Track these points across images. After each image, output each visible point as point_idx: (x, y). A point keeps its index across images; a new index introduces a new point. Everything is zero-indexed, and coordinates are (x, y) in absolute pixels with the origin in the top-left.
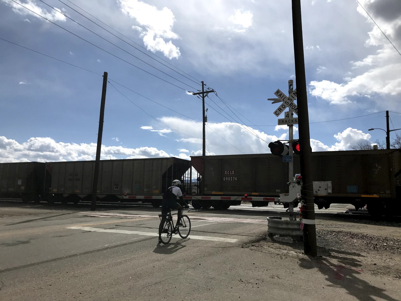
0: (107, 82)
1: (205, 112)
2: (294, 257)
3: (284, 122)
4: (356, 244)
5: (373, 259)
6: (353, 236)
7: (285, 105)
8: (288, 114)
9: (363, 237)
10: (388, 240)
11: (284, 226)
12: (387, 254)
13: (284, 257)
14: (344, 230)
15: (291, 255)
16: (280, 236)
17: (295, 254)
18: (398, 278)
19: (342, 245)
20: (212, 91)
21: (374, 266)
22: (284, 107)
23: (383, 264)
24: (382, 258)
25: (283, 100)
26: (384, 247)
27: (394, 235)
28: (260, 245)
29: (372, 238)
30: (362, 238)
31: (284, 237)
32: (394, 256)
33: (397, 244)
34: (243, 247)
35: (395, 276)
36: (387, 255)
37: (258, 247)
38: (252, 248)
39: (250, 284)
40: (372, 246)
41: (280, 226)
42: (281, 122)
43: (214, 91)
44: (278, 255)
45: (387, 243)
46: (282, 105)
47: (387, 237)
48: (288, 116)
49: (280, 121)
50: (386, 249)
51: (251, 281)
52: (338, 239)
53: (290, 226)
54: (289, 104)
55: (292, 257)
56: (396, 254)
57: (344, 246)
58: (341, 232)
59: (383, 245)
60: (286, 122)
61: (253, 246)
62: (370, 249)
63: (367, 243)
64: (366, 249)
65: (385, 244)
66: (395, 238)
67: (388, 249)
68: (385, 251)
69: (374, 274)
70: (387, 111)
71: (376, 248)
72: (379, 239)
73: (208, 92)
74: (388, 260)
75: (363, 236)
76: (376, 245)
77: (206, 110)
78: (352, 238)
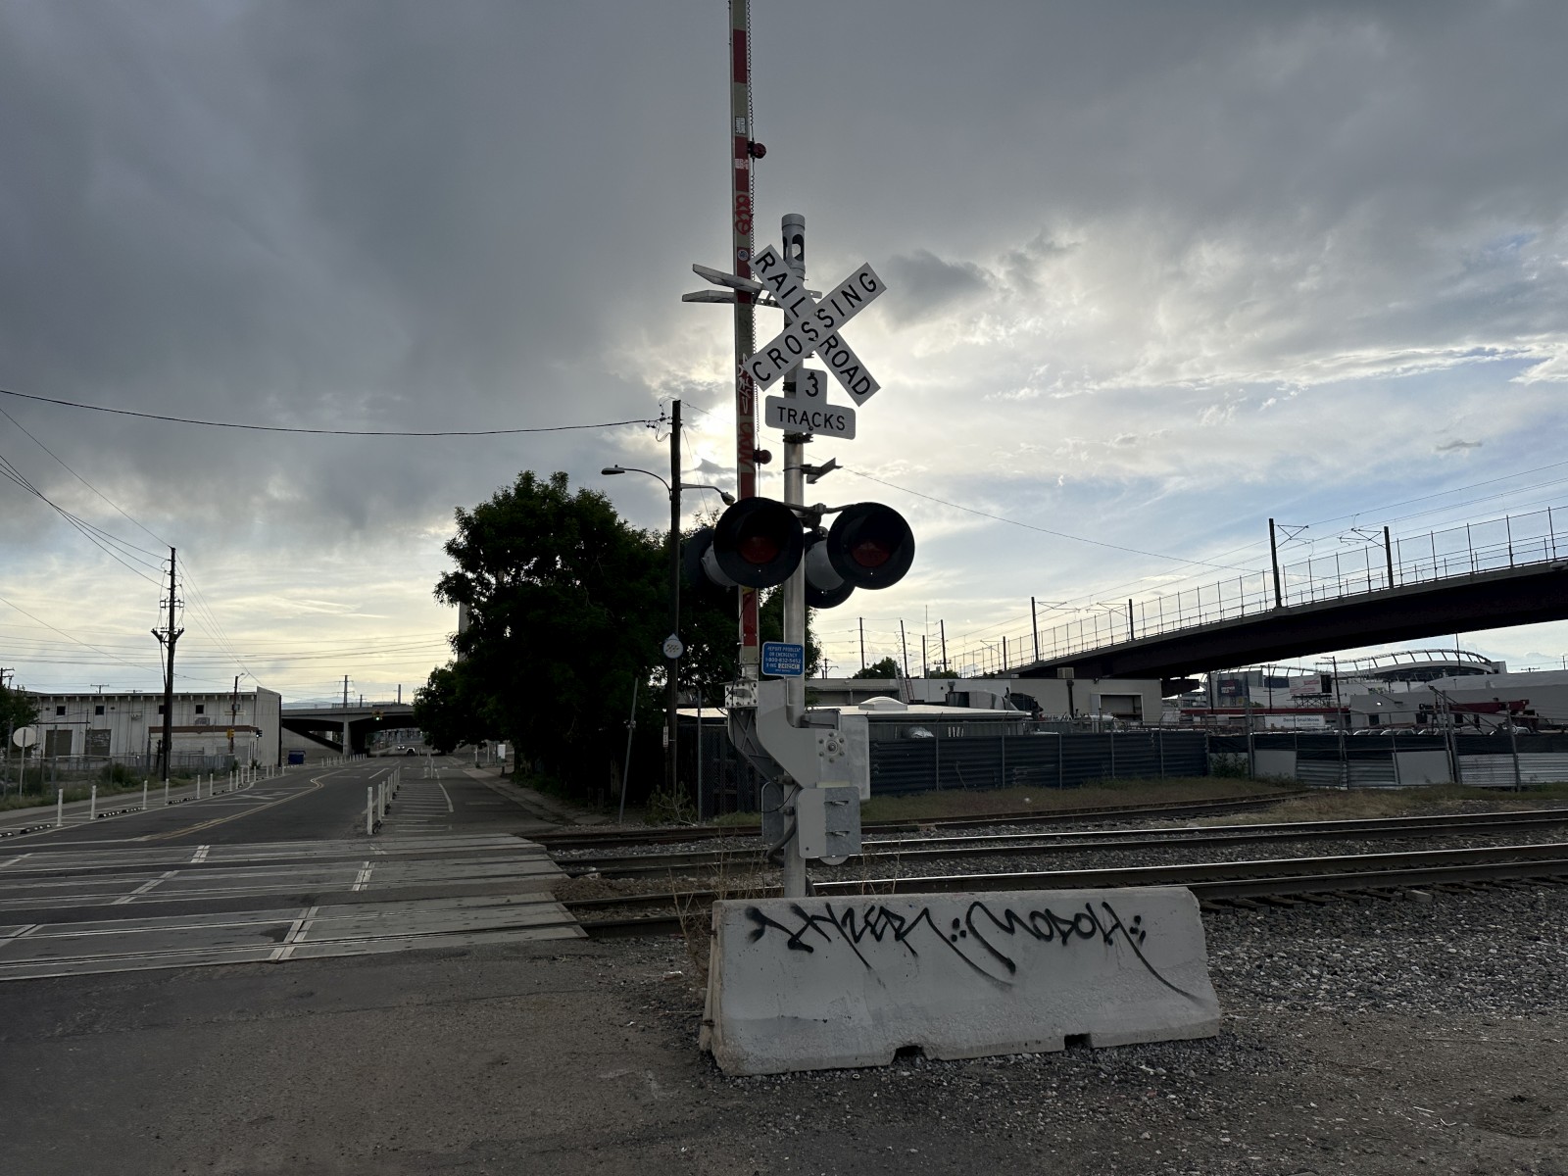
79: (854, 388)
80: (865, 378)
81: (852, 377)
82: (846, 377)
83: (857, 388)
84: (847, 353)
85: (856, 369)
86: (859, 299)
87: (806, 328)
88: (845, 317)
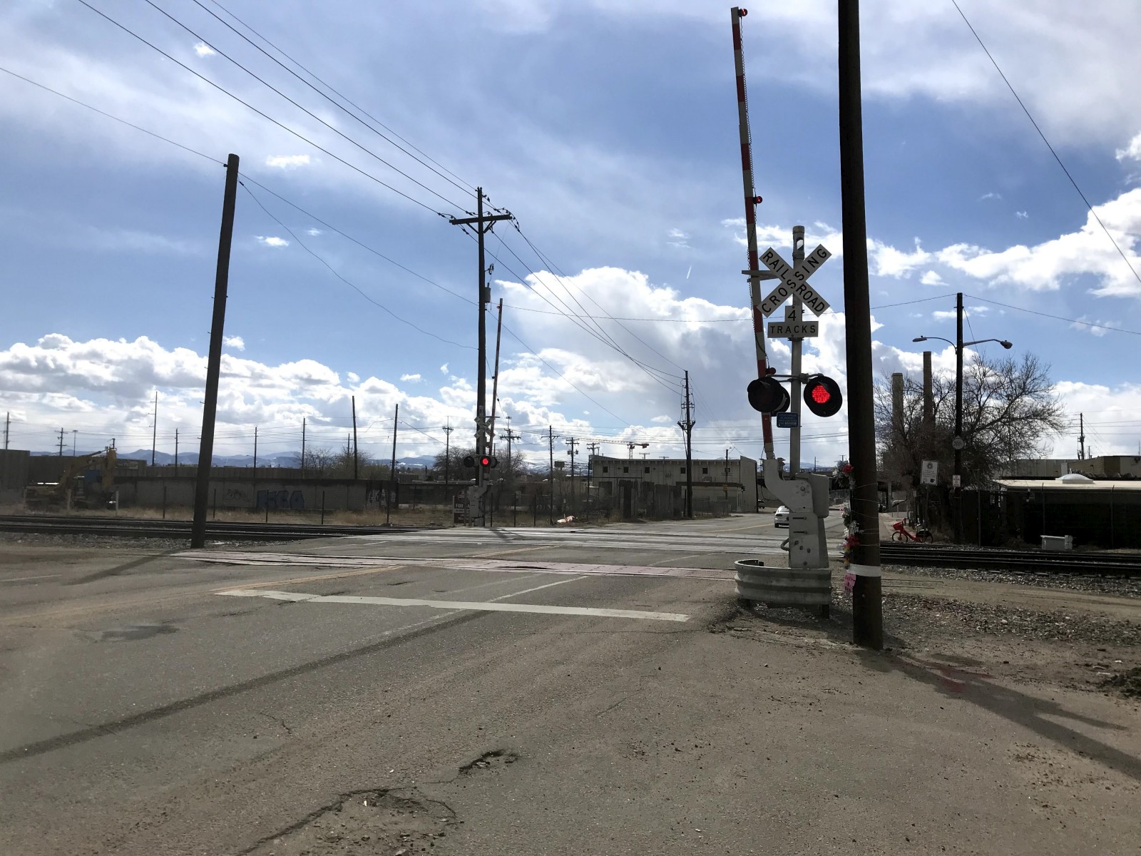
0: (238, 183)
1: (487, 274)
2: (837, 653)
3: (784, 330)
4: (943, 622)
5: (997, 653)
6: (929, 604)
7: (788, 288)
8: (794, 311)
9: (950, 606)
10: (1005, 613)
11: (784, 583)
12: (1018, 641)
13: (814, 652)
14: (900, 591)
15: (828, 648)
16: (769, 607)
17: (833, 644)
18: (1071, 689)
19: (914, 625)
20: (507, 217)
21: (1006, 667)
22: (784, 293)
23: (1021, 662)
24: (1012, 650)
25: (782, 276)
26: (1005, 628)
27: (1012, 600)
28: (743, 627)
29: (970, 609)
30: (949, 608)
31: (779, 609)
32: (1035, 644)
33: (1028, 619)
34: (713, 632)
35: (1061, 684)
36: (1019, 644)
37: (741, 631)
38: (733, 632)
39: (798, 706)
40: (977, 625)
41: (774, 583)
42: (776, 329)
43: (511, 218)
44: (799, 647)
45: (1006, 618)
46: (779, 289)
47: (1001, 606)
48: (792, 316)
49: (773, 327)
50: (1010, 631)
51: (794, 699)
52: (899, 611)
53: (799, 583)
54: (797, 287)
55: (834, 652)
56: (1036, 641)
57: (921, 626)
58: (897, 595)
59: (1002, 623)
60: (787, 330)
61: (730, 629)
62: (977, 632)
63: (965, 619)
64: (968, 631)
65: (1004, 621)
66: (1018, 608)
67: (1014, 631)
68: (1010, 635)
69: (1015, 681)
70: (958, 294)
71: (989, 628)
72: (985, 610)
73: (493, 219)
74: (1027, 654)
75: (948, 604)
76: (986, 622)
77: (489, 269)
78: (929, 609)
79: (815, 309)
80: (821, 303)
81: (814, 303)
82: (811, 303)
83: (819, 308)
84: (812, 292)
85: (816, 299)
86: (818, 263)
87: (789, 282)
88: (809, 273)
